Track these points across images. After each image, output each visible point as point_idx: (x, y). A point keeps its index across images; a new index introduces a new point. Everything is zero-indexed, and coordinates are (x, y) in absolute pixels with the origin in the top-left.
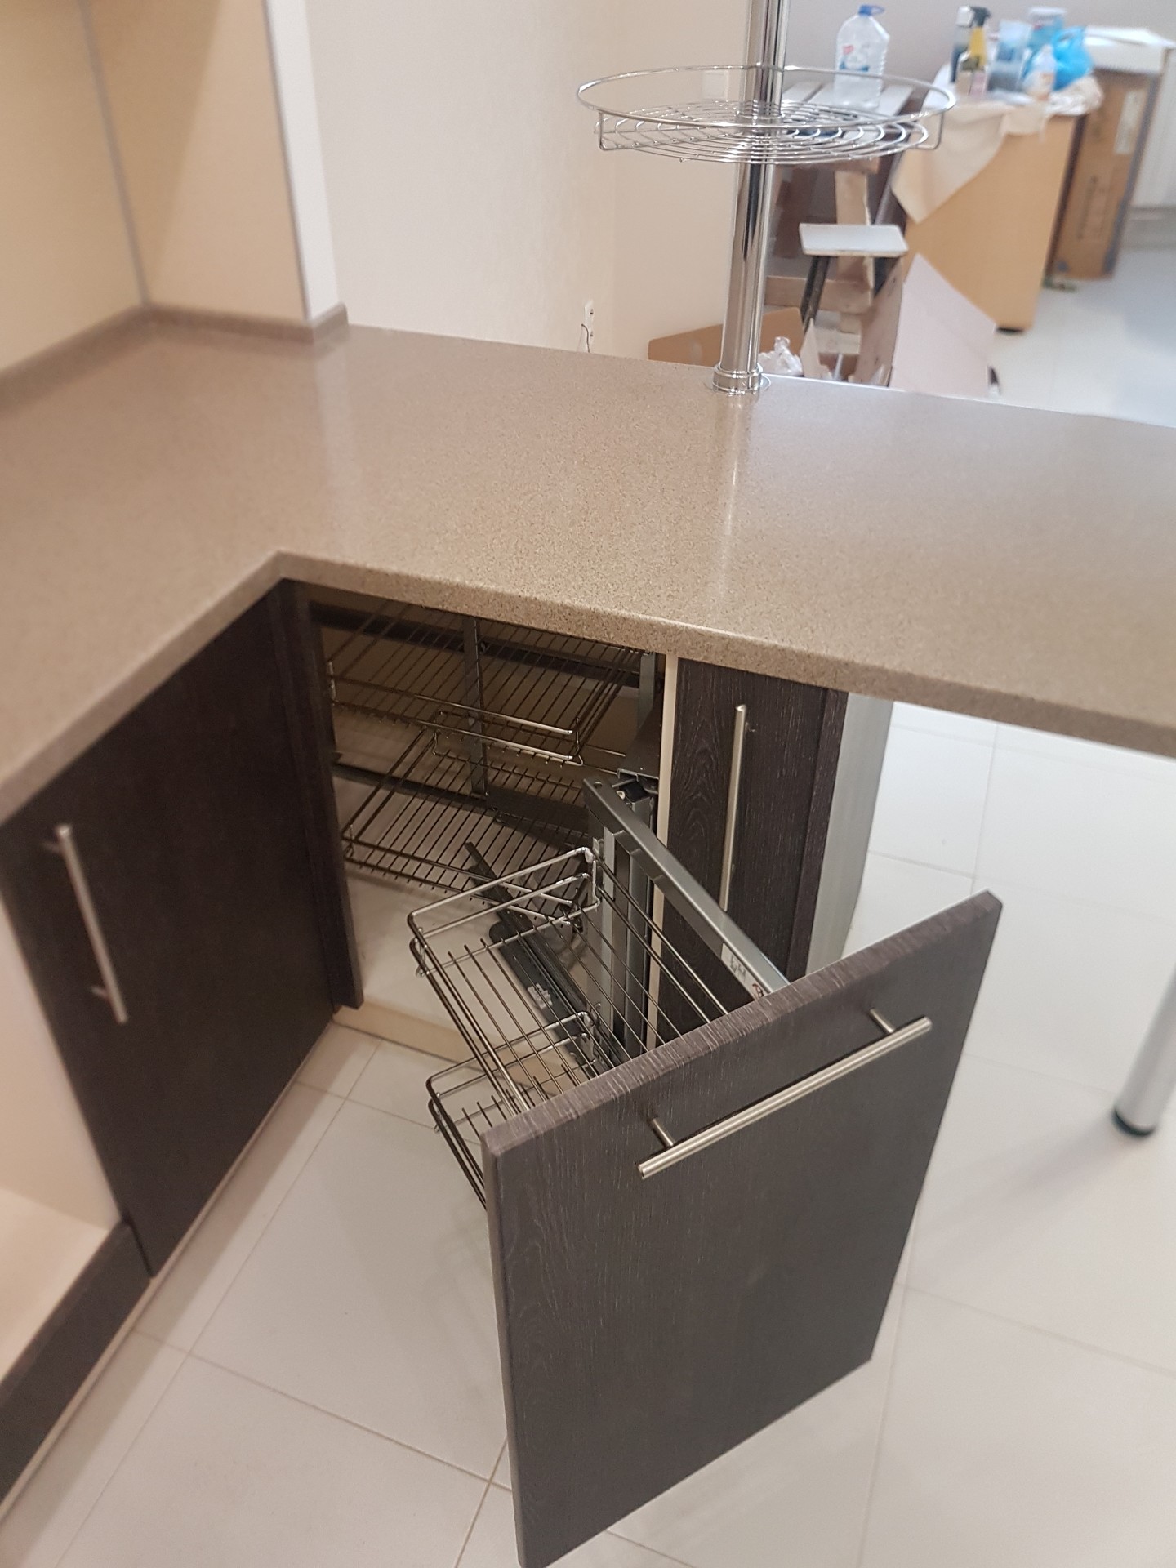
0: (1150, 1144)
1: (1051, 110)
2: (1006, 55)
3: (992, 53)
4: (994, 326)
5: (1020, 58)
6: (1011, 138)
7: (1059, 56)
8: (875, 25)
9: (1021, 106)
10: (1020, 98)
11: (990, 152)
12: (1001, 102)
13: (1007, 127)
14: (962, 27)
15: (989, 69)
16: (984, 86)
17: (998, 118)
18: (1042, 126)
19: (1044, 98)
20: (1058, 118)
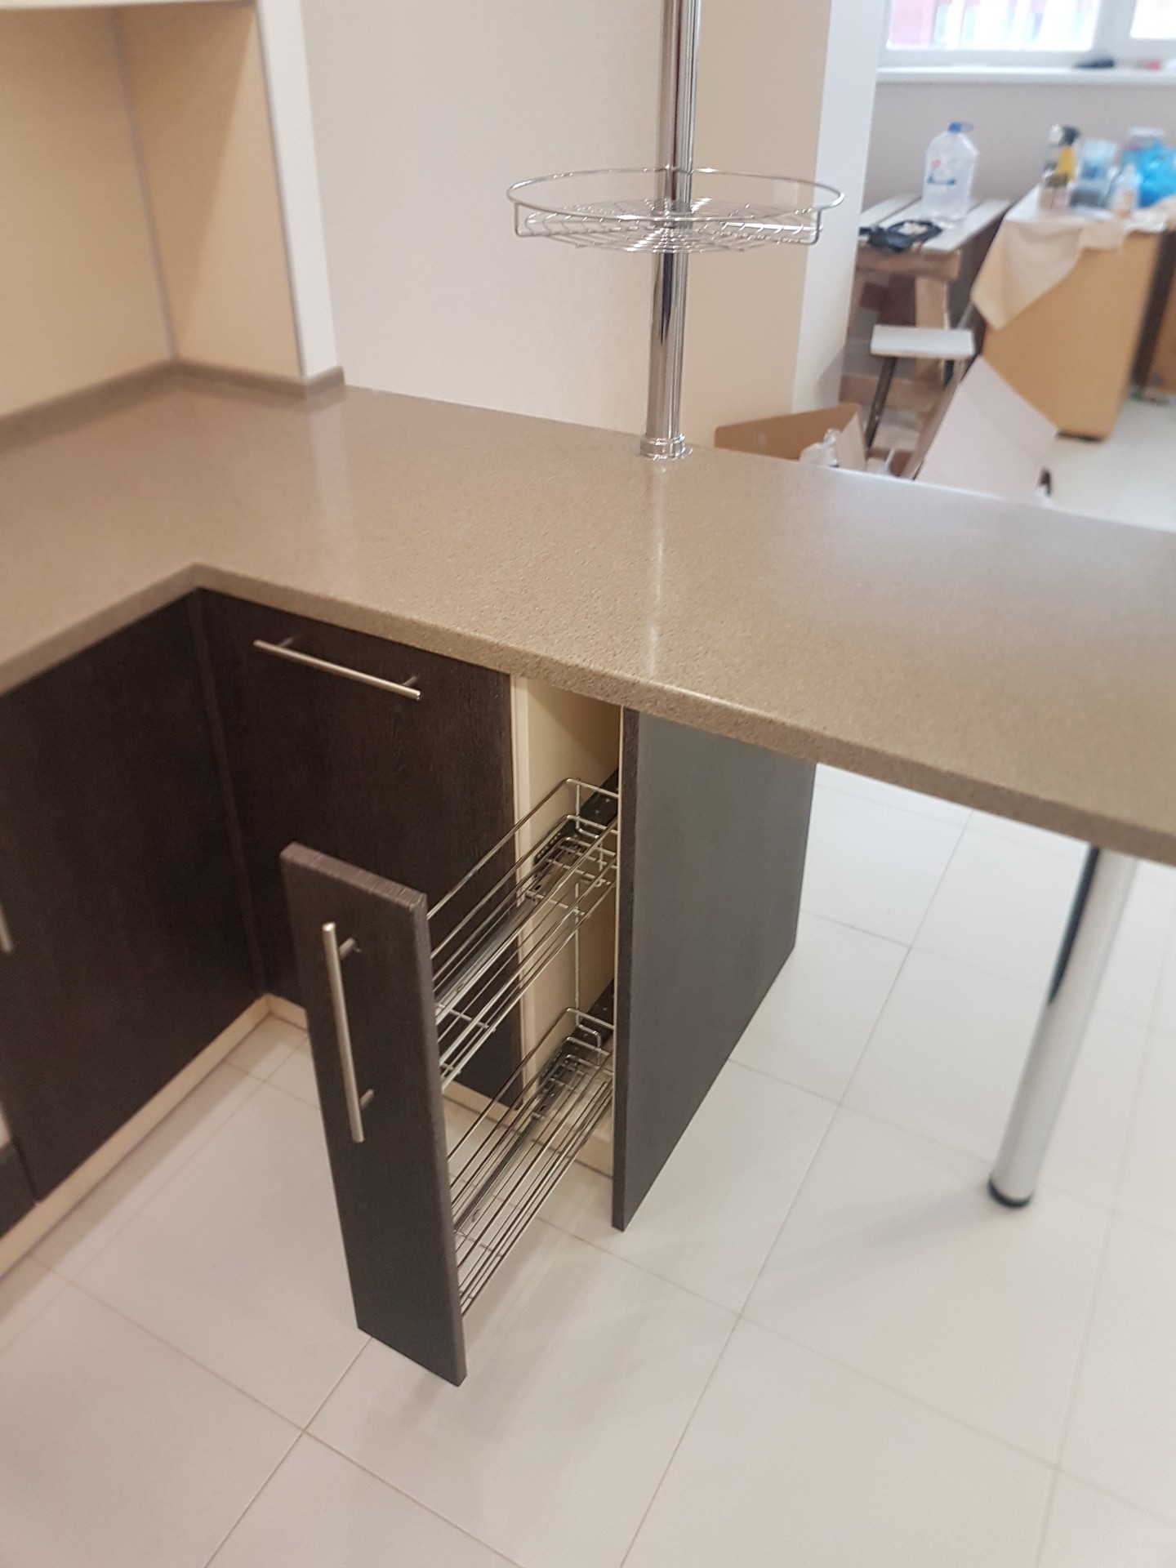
0: (1021, 1214)
1: (1130, 225)
2: (1091, 173)
3: (1078, 171)
4: (1054, 430)
5: (1104, 175)
6: (1090, 254)
7: (1148, 176)
8: (965, 142)
9: (1100, 222)
10: (1102, 214)
11: (1067, 266)
12: (1082, 217)
13: (1085, 241)
14: (1053, 146)
15: (1071, 186)
16: (1066, 201)
17: (1076, 232)
18: (1120, 242)
19: (1126, 214)
20: (1137, 235)
